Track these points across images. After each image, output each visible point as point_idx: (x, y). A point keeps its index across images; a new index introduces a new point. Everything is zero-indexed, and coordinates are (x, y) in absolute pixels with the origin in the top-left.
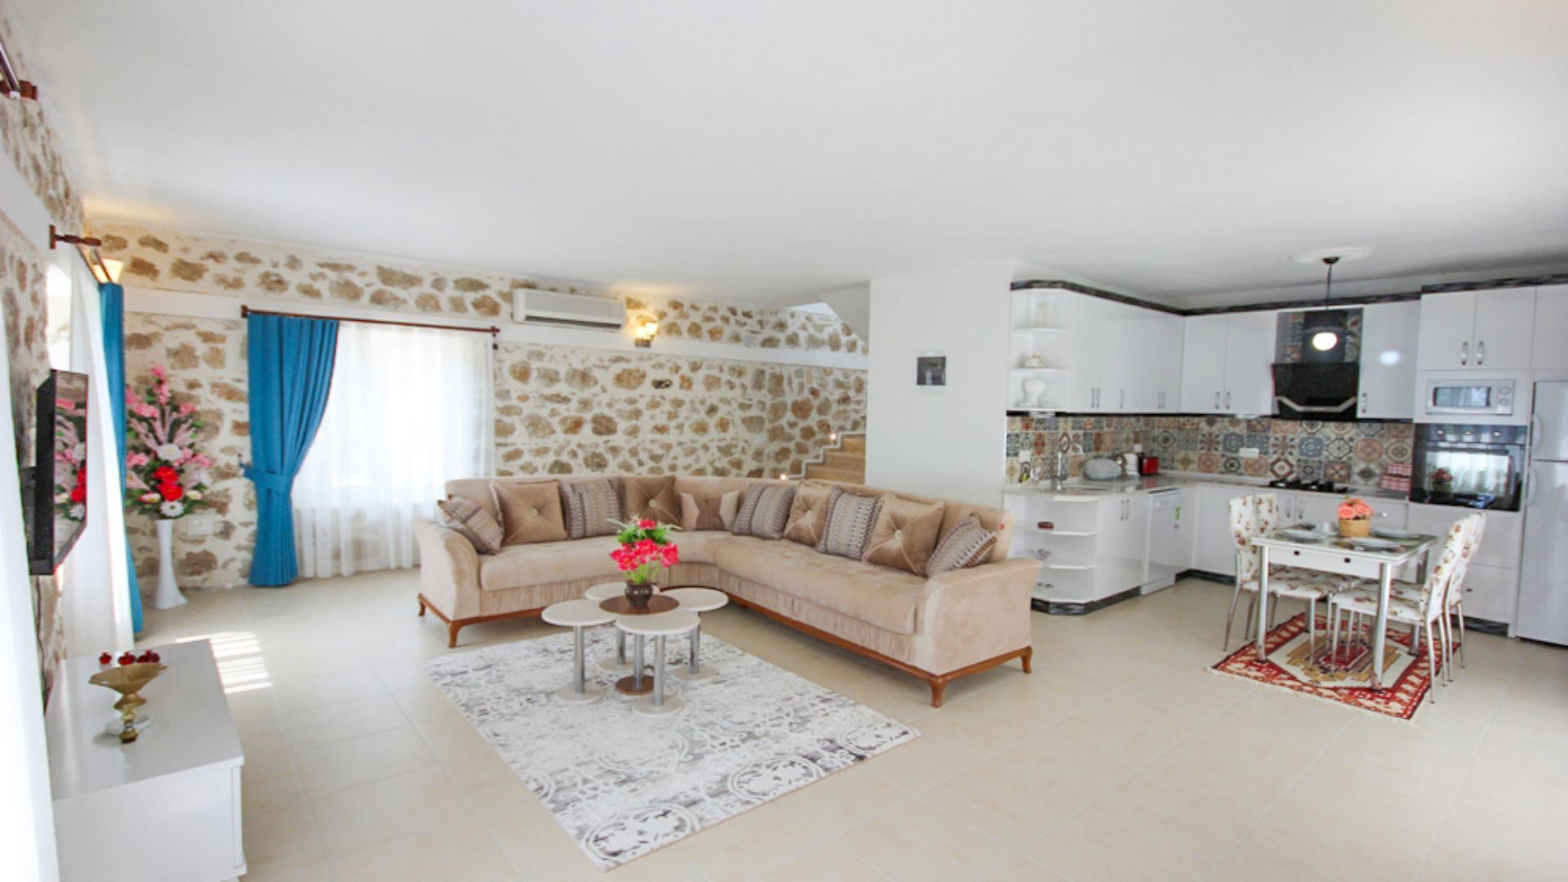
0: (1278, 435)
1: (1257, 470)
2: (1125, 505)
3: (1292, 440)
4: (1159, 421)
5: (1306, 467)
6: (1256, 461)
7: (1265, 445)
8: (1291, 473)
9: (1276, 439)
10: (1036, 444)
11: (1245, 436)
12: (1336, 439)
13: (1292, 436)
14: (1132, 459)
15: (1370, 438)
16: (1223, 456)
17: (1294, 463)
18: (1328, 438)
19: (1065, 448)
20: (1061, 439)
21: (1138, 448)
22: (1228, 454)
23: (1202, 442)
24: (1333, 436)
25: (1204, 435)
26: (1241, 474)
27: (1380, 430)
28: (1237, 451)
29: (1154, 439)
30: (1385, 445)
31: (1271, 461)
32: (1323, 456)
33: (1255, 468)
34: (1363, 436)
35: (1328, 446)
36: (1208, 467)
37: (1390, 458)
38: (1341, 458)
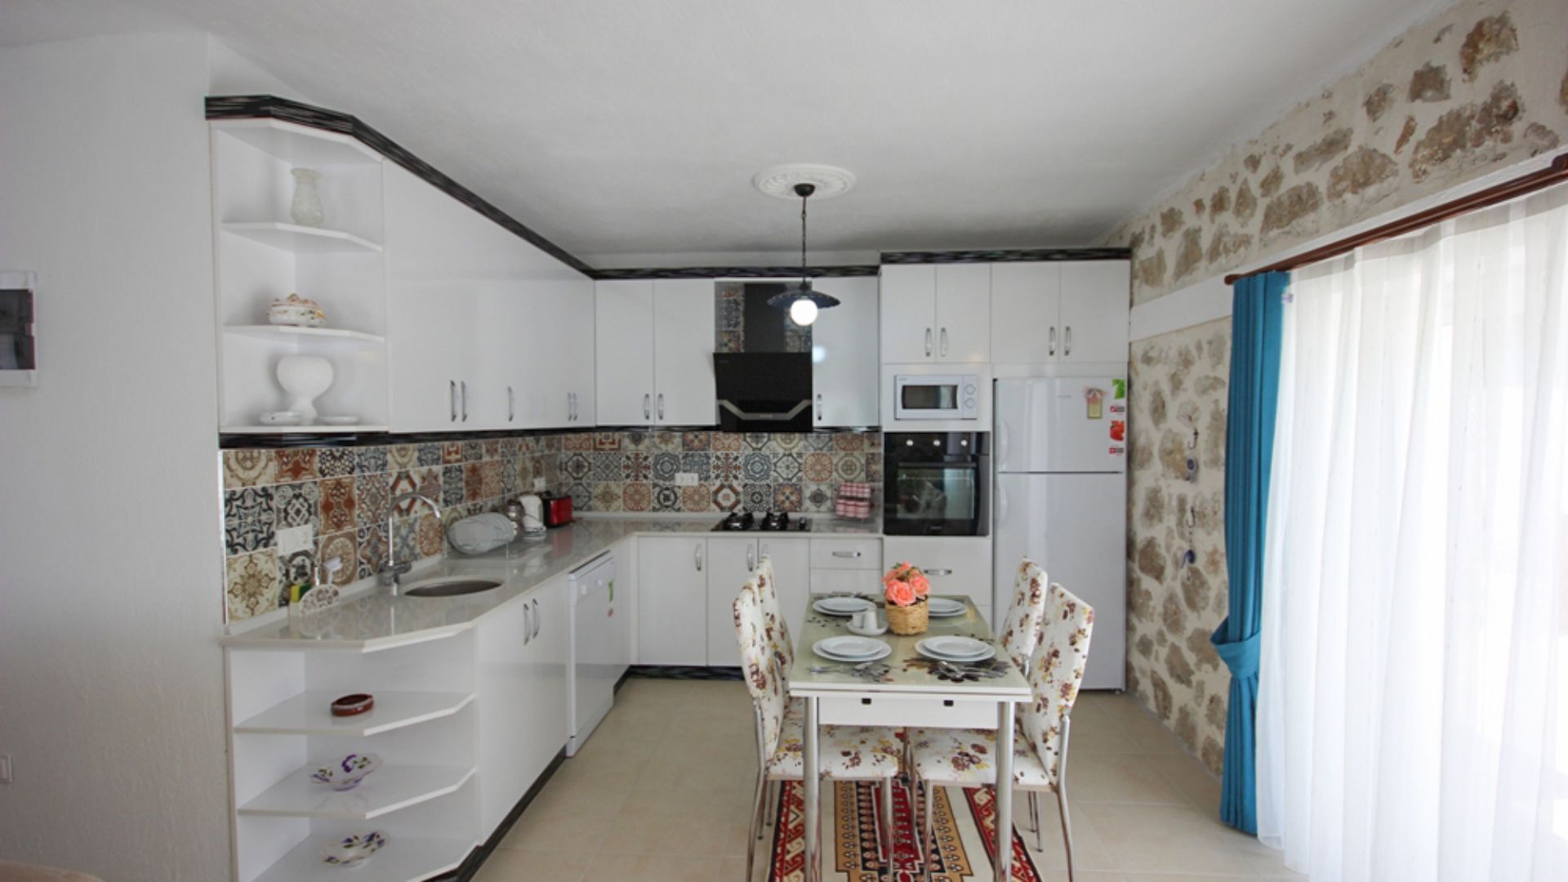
0: (719, 453)
1: (697, 503)
2: (530, 612)
3: (736, 458)
4: (567, 439)
5: (753, 494)
6: (696, 491)
7: (704, 467)
8: (738, 502)
9: (718, 458)
10: (327, 507)
11: (681, 457)
12: (784, 455)
13: (735, 454)
14: (533, 505)
15: (819, 452)
16: (655, 485)
17: (740, 489)
18: (775, 455)
19: (404, 504)
20: (393, 488)
21: (540, 484)
22: (661, 482)
23: (627, 467)
24: (781, 452)
25: (628, 458)
26: (679, 510)
27: (828, 442)
28: (672, 478)
29: (562, 467)
30: (835, 461)
31: (713, 489)
32: (771, 478)
33: (695, 498)
34: (812, 451)
35: (775, 464)
36: (637, 503)
37: (840, 476)
38: (790, 480)
